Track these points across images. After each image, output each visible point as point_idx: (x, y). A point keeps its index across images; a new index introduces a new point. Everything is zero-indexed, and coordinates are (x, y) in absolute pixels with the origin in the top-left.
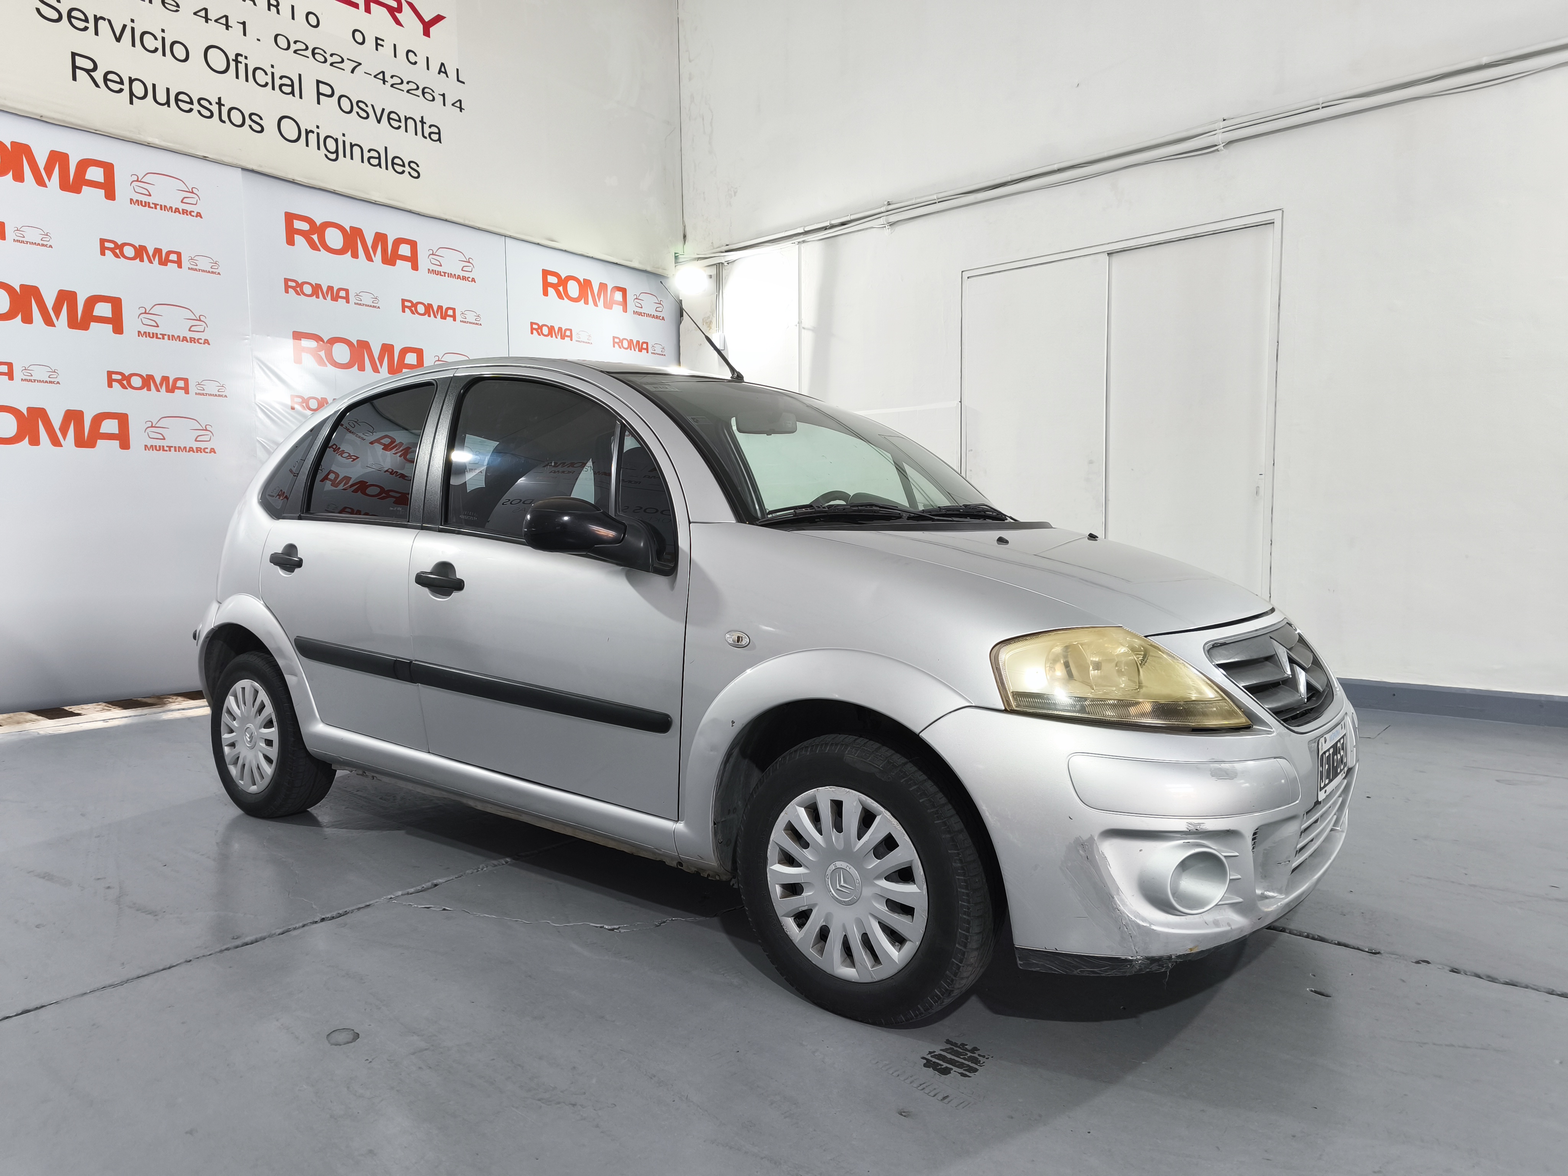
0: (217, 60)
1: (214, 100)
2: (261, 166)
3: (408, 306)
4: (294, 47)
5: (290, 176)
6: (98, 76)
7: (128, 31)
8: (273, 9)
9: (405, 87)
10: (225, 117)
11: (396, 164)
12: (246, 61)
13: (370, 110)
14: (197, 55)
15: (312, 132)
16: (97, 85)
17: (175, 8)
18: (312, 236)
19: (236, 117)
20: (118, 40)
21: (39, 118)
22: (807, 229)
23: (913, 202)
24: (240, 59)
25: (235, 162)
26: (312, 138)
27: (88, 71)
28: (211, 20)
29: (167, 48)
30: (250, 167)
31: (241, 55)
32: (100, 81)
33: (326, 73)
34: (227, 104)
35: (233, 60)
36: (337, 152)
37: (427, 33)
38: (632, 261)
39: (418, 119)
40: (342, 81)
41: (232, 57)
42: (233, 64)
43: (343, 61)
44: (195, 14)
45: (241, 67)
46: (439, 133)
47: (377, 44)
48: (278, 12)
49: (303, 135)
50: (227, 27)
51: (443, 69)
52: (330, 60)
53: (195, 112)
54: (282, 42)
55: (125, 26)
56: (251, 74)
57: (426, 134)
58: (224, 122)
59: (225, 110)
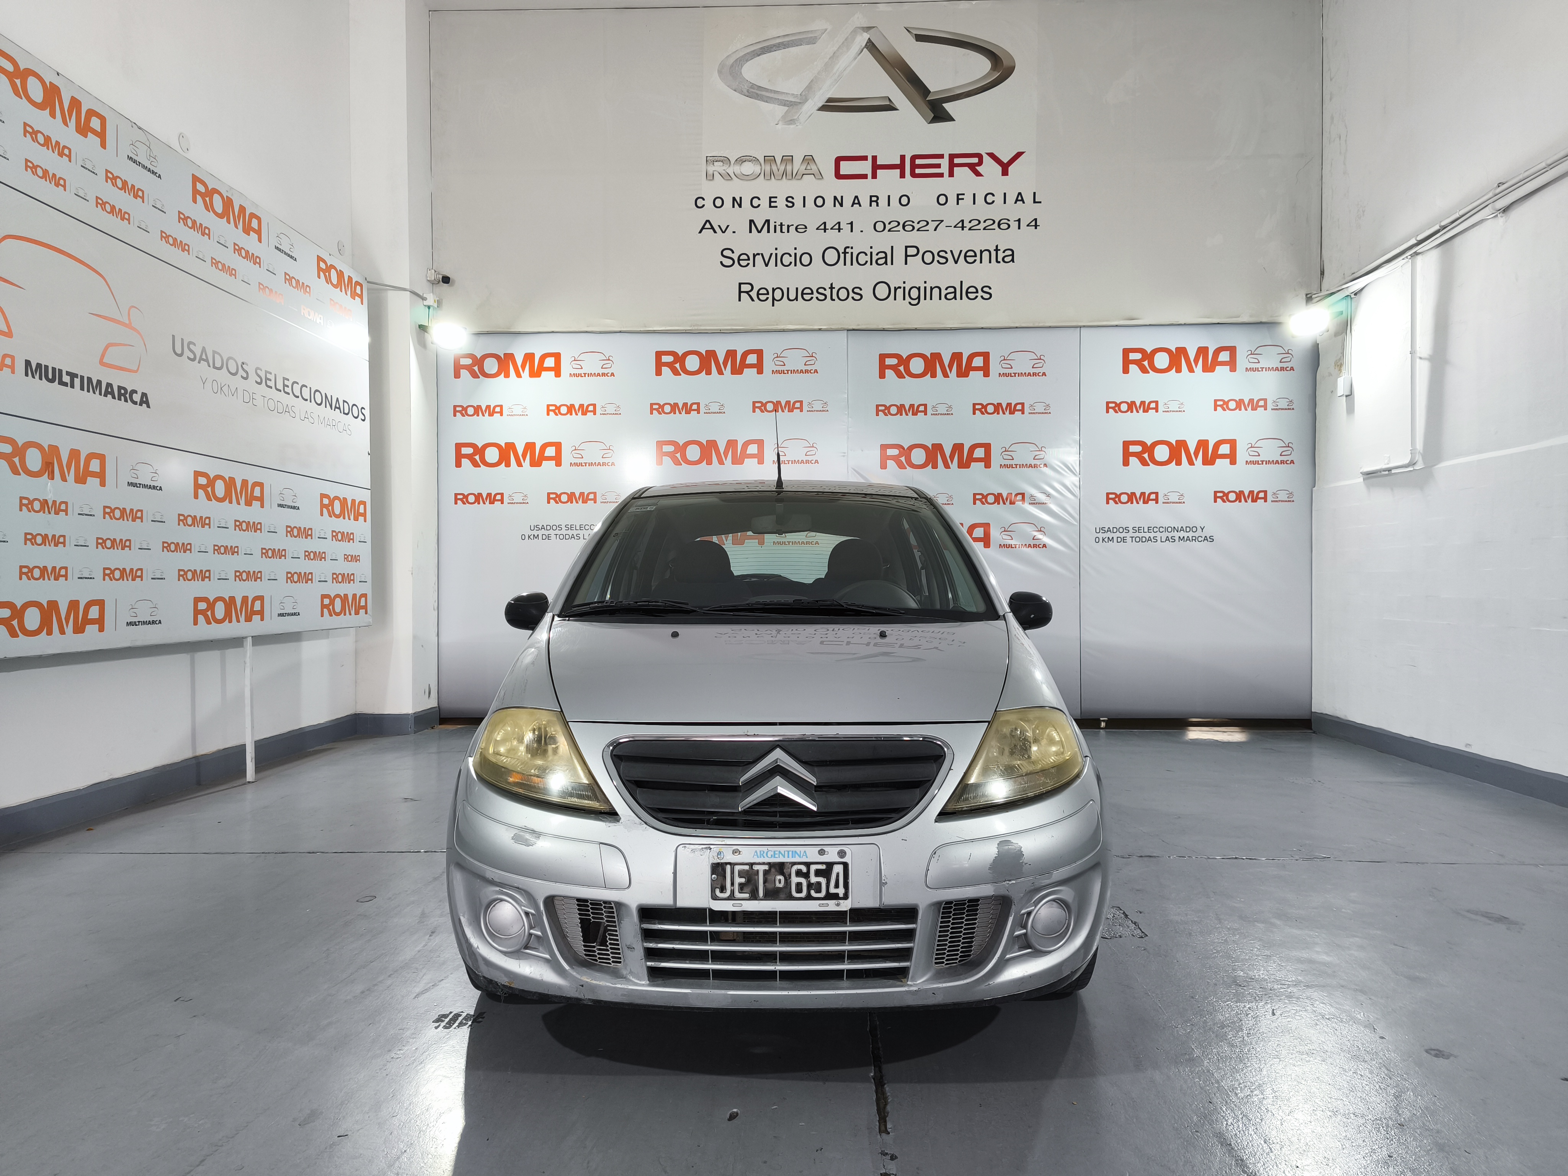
0: (831, 256)
1: (827, 286)
2: (858, 325)
3: (980, 408)
4: (888, 227)
5: (881, 327)
6: (754, 294)
7: (773, 257)
8: (874, 204)
9: (982, 225)
10: (835, 297)
11: (970, 293)
12: (852, 251)
13: (949, 256)
14: (817, 258)
15: (900, 288)
16: (753, 300)
17: (804, 230)
18: (899, 368)
19: (843, 294)
20: (767, 265)
21: (719, 332)
22: (1420, 238)
23: (1521, 177)
24: (847, 250)
25: (840, 327)
26: (900, 292)
27: (747, 292)
28: (828, 229)
29: (798, 260)
30: (851, 327)
31: (848, 247)
32: (755, 297)
33: (913, 238)
34: (837, 286)
35: (843, 253)
36: (919, 297)
37: (1005, 173)
38: (1239, 317)
39: (992, 249)
40: (926, 241)
41: (841, 250)
42: (842, 256)
43: (928, 223)
44: (817, 229)
45: (848, 256)
46: (1013, 255)
47: (958, 199)
48: (877, 205)
49: (892, 292)
50: (839, 229)
51: (1020, 198)
52: (917, 226)
53: (814, 299)
54: (880, 227)
55: (771, 254)
56: (855, 260)
57: (1000, 259)
58: (834, 300)
59: (835, 291)
